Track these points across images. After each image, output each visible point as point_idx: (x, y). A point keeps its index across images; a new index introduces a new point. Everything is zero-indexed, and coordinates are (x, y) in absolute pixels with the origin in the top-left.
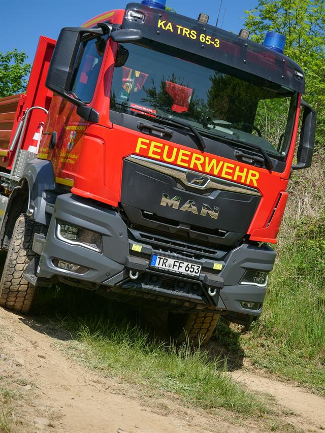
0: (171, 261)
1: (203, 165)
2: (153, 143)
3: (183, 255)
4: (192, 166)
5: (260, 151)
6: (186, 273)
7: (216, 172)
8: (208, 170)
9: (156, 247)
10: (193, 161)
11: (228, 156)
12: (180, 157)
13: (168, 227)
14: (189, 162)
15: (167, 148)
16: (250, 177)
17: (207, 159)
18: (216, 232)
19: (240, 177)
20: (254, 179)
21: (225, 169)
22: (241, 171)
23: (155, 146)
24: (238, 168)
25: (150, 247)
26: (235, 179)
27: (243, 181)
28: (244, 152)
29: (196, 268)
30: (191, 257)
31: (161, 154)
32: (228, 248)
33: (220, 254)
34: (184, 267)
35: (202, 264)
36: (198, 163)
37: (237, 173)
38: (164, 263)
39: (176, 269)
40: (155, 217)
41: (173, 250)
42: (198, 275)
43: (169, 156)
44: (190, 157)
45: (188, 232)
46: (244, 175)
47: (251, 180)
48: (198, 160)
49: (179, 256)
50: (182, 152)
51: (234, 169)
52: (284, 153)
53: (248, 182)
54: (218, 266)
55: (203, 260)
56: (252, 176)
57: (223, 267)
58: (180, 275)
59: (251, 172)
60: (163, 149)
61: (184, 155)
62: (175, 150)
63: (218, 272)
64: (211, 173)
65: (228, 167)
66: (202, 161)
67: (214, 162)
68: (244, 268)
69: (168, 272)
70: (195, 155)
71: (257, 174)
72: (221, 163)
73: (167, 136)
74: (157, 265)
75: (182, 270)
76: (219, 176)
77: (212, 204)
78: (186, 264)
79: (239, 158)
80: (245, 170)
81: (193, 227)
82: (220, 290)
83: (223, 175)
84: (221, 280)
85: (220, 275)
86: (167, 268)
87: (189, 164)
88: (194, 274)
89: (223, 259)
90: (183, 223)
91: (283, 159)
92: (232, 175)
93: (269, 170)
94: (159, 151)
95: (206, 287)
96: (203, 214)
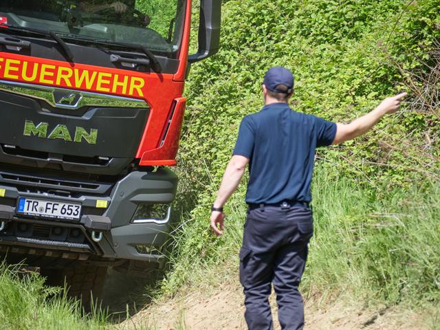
0: (42, 204)
1: (72, 79)
2: (8, 61)
3: (56, 194)
4: (58, 83)
5: (141, 50)
6: (62, 216)
7: (89, 86)
8: (78, 84)
9: (22, 188)
10: (60, 76)
11: (105, 64)
12: (43, 73)
13: (35, 161)
14: (54, 78)
15: (25, 64)
16: (133, 86)
17: (76, 71)
18: (95, 160)
19: (120, 88)
20: (138, 88)
21: (100, 81)
22: (121, 79)
23: (12, 65)
24: (116, 77)
25: (15, 189)
26: (114, 90)
27: (124, 92)
28: (122, 55)
29: (74, 209)
30: (67, 195)
31: (19, 73)
32: (112, 179)
33: (102, 188)
34: (59, 210)
35: (81, 202)
36: (66, 78)
37: (116, 83)
38: (34, 207)
39: (49, 213)
40: (18, 151)
41: (43, 190)
42: (78, 217)
43: (29, 74)
44: (55, 71)
45: (60, 165)
46: (124, 85)
47: (135, 90)
48: (65, 74)
49: (52, 196)
50: (44, 67)
51: (112, 79)
52: (176, 47)
53: (131, 93)
54: (102, 203)
55: (83, 198)
56: (135, 84)
57: (109, 203)
58: (55, 219)
59: (133, 79)
60: (20, 66)
61: (47, 70)
62: (36, 65)
63: (101, 211)
64: (83, 88)
65: (104, 78)
66: (70, 74)
67: (85, 73)
68: (135, 202)
69: (40, 218)
70: (61, 69)
71: (142, 81)
72: (95, 74)
73: (26, 51)
74: (25, 211)
75: (57, 214)
76: (93, 90)
77: (88, 126)
78: (61, 205)
79: (117, 64)
80: (126, 78)
81: (66, 158)
82: (107, 234)
83: (99, 88)
84: (108, 220)
85: (105, 214)
86: (38, 213)
87: (55, 81)
88: (72, 216)
89: (107, 194)
90: (54, 155)
91: (175, 55)
92: (110, 86)
93: (158, 73)
94: (16, 69)
95: (89, 231)
96: (77, 139)
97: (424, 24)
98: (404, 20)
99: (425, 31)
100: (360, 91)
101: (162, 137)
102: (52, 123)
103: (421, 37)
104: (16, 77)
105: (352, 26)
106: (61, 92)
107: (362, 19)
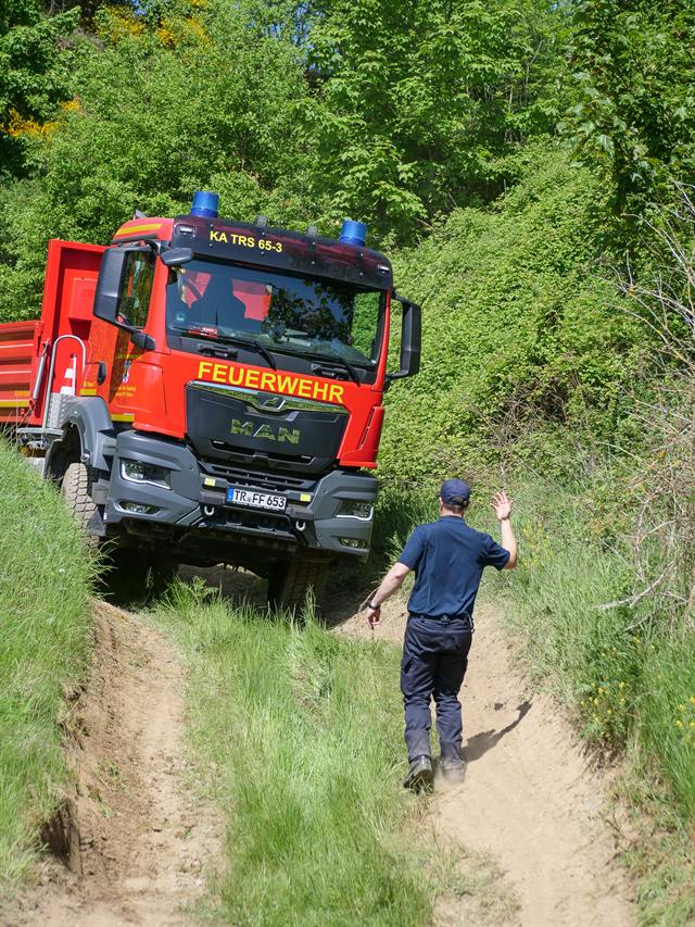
0: (250, 494)
1: (275, 384)
2: (217, 366)
3: (264, 487)
4: (262, 387)
5: (341, 361)
6: (269, 507)
7: (291, 391)
8: (281, 389)
9: (231, 480)
10: (264, 381)
11: (306, 372)
12: (249, 378)
13: (243, 457)
14: (259, 383)
15: (232, 369)
16: (332, 393)
17: (279, 377)
18: (297, 458)
19: (320, 394)
20: (338, 395)
21: (301, 387)
22: (321, 386)
23: (220, 369)
24: (317, 384)
25: (225, 480)
26: (315, 396)
27: (324, 398)
28: (323, 365)
29: (280, 501)
30: (273, 489)
31: (227, 377)
32: (316, 477)
33: (307, 484)
34: (266, 501)
35: (284, 495)
36: (269, 382)
37: (316, 390)
38: (243, 497)
39: (256, 503)
40: (226, 447)
41: (251, 483)
42: (283, 508)
43: (236, 377)
44: (260, 377)
45: (265, 461)
46: (325, 391)
47: (334, 396)
48: (269, 379)
49: (259, 488)
50: (249, 372)
51: (312, 386)
52: (374, 362)
53: (331, 399)
54: (305, 497)
55: (288, 492)
56: (335, 391)
57: (312, 497)
58: (262, 509)
59: (333, 387)
60: (228, 371)
61: (252, 375)
62: (242, 371)
63: (306, 504)
64: (286, 393)
65: (305, 384)
66: (273, 381)
67: (288, 379)
68: (338, 498)
69: (248, 507)
70: (265, 375)
71: (341, 389)
72: (296, 380)
73: (232, 357)
74: (234, 500)
75: (264, 504)
76: (295, 395)
77: (290, 426)
78: (268, 496)
79: (318, 373)
80: (326, 385)
81: (271, 455)
82: (310, 524)
83: (300, 393)
84: (311, 512)
85: (309, 507)
86: (246, 503)
87: (260, 385)
88: (278, 508)
89: (311, 489)
90: (259, 451)
91: (373, 369)
92: (311, 392)
93: (358, 383)
94: (224, 373)
95: (293, 521)
96: (281, 439)
97: (499, 379)
98: (484, 375)
99: (500, 385)
100: (451, 431)
101: (360, 442)
102: (257, 422)
103: (497, 389)
104: (224, 381)
105: (444, 380)
106: (264, 395)
107: (452, 374)
